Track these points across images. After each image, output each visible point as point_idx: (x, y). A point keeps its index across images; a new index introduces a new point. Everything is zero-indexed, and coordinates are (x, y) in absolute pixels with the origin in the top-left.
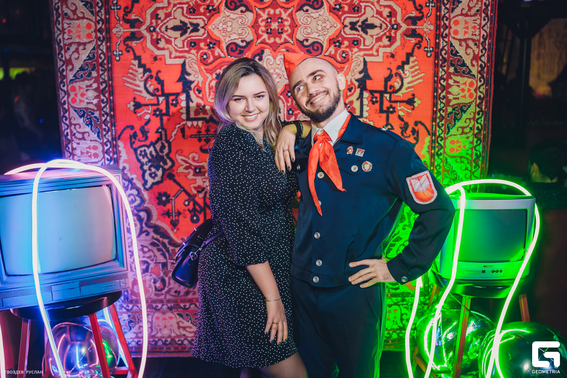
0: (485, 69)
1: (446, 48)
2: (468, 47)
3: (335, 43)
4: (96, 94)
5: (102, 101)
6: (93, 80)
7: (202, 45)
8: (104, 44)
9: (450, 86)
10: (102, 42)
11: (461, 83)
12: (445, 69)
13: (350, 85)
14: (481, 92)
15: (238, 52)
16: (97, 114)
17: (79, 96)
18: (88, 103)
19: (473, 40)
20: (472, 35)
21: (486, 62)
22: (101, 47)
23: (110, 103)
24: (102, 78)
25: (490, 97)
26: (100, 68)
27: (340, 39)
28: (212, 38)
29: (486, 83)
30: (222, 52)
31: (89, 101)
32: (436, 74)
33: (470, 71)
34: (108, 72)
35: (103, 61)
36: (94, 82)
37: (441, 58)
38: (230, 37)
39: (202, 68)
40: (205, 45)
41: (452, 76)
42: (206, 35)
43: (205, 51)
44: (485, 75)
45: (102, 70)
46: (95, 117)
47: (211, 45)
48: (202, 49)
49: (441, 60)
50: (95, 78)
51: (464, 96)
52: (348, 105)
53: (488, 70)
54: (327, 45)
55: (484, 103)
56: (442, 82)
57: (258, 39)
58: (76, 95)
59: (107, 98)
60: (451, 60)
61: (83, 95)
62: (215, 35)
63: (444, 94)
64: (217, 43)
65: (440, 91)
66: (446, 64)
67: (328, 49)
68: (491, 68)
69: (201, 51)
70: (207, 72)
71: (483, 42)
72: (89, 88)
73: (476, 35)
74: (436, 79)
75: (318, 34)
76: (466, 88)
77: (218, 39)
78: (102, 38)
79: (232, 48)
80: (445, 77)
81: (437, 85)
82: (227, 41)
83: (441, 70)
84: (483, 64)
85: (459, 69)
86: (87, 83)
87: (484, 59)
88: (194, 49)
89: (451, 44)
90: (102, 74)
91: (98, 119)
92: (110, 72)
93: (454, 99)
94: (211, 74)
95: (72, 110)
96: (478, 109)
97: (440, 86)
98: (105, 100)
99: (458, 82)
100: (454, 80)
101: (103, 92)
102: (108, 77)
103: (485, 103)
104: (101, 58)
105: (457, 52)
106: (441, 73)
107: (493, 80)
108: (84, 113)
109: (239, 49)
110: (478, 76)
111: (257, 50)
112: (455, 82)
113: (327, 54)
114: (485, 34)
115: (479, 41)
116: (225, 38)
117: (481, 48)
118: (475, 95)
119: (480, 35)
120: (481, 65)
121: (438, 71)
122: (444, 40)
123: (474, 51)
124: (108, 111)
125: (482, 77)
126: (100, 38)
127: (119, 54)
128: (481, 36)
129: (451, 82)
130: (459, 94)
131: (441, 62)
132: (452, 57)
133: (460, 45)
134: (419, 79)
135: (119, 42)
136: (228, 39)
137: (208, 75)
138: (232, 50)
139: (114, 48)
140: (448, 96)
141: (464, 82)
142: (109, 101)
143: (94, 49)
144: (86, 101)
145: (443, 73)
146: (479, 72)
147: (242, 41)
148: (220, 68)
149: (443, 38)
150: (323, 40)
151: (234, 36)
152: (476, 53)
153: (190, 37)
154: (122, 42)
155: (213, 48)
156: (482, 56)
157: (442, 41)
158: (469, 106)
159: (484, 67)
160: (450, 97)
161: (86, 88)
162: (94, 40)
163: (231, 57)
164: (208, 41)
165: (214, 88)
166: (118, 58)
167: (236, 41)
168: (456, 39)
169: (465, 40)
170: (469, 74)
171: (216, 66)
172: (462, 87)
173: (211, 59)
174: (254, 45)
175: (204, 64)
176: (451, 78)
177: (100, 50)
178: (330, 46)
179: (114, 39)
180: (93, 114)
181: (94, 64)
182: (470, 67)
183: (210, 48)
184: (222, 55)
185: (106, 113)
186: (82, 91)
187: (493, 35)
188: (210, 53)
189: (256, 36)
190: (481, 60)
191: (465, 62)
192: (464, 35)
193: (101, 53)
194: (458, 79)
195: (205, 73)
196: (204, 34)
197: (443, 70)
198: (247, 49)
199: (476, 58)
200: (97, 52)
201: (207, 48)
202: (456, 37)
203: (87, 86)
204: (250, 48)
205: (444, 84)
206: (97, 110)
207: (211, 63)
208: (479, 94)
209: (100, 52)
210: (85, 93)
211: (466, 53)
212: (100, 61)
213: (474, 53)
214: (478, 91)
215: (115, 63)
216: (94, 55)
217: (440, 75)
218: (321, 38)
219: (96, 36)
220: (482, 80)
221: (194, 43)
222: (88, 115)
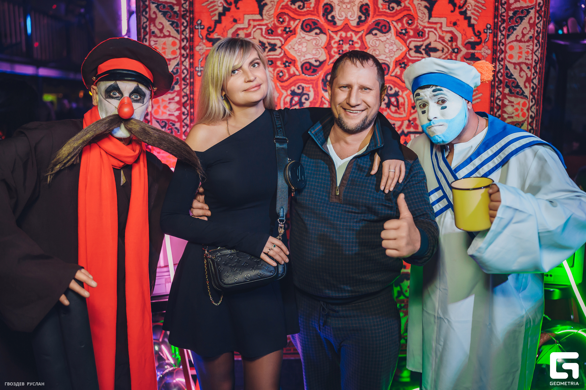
0: (536, 91)
1: (502, 71)
2: (521, 70)
3: (400, 64)
4: (178, 106)
5: (183, 113)
6: (176, 93)
7: (279, 63)
8: (187, 60)
9: (505, 106)
10: (186, 58)
11: (515, 103)
12: (501, 90)
13: (413, 104)
14: (532, 112)
15: (311, 70)
16: (178, 125)
17: (162, 108)
18: (170, 115)
19: (526, 64)
20: (526, 59)
21: (537, 84)
22: (184, 63)
23: (191, 115)
24: (184, 92)
25: (539, 116)
26: (183, 82)
27: (405, 61)
28: (288, 57)
29: (537, 104)
30: (297, 70)
31: (170, 113)
32: (492, 95)
33: (523, 92)
34: (190, 86)
35: (186, 76)
36: (177, 95)
37: (497, 80)
38: (304, 57)
39: (278, 84)
40: (281, 64)
41: (507, 97)
42: (282, 55)
43: (281, 69)
44: (536, 96)
45: (184, 84)
46: (176, 128)
47: (287, 64)
48: (278, 67)
49: (497, 82)
50: (178, 91)
51: (518, 116)
52: (412, 122)
53: (538, 91)
54: (393, 67)
55: (534, 122)
56: (498, 101)
57: (330, 59)
58: (159, 107)
59: (188, 111)
60: (507, 82)
61: (165, 107)
62: (291, 55)
63: (499, 113)
64: (293, 62)
65: (496, 110)
66: (501, 85)
67: (394, 70)
68: (541, 90)
69: (278, 69)
70: (283, 89)
71: (534, 66)
72: (171, 101)
73: (528, 59)
74: (492, 99)
75: (385, 56)
76: (520, 108)
77: (293, 59)
78: (185, 55)
79: (306, 67)
80: (500, 97)
81: (494, 105)
82: (301, 60)
83: (497, 91)
84: (535, 86)
85: (514, 90)
86: (169, 96)
87: (536, 81)
88: (271, 67)
89: (507, 67)
90: (184, 88)
91: (178, 130)
92: (192, 87)
93: (509, 117)
94: (286, 91)
95: (154, 122)
96: (529, 127)
97: (496, 105)
98: (186, 112)
99: (513, 102)
100: (509, 100)
101: (184, 105)
102: (190, 91)
103: (536, 122)
104: (184, 73)
105: (512, 75)
106: (497, 94)
107: (542, 100)
108: (166, 124)
109: (312, 68)
110: (530, 97)
111: (329, 69)
112: (510, 102)
113: (393, 74)
114: (537, 59)
115: (531, 65)
116: (300, 57)
117: (533, 71)
118: (527, 114)
119: (532, 59)
120: (533, 87)
121: (494, 91)
122: (500, 63)
123: (526, 74)
124: (188, 123)
125: (534, 98)
126: (184, 55)
127: (201, 71)
128: (534, 60)
129: (506, 102)
130: (513, 113)
131: (497, 84)
132: (507, 79)
133: (515, 68)
134: (477, 99)
135: (201, 59)
136: (303, 59)
137: (283, 91)
138: (306, 69)
139: (196, 65)
140: (504, 114)
141: (518, 102)
142: (189, 113)
143: (178, 65)
144: (168, 113)
145: (499, 94)
146: (531, 93)
147: (316, 61)
148: (295, 85)
149: (499, 61)
150: (389, 61)
151: (308, 56)
152: (529, 76)
153: (268, 56)
154: (204, 59)
155: (289, 66)
156: (533, 79)
157: (498, 64)
158: (522, 125)
159: (536, 89)
160: (506, 116)
161: (169, 101)
162: (178, 57)
163: (305, 75)
164: (285, 60)
165: (289, 103)
166: (199, 74)
167: (310, 61)
168: (511, 63)
169: (519, 64)
170: (522, 94)
171: (291, 83)
172: (516, 106)
173: (287, 76)
174: (326, 64)
175: (280, 81)
176: (506, 99)
177: (184, 65)
178: (396, 67)
179: (197, 56)
180: (174, 125)
181: (177, 79)
182: (524, 89)
183: (286, 66)
184: (297, 73)
185: (186, 125)
186: (165, 103)
187: (543, 60)
188: (286, 71)
189: (328, 56)
190: (533, 82)
191: (519, 84)
192: (518, 59)
193: (184, 69)
194: (513, 99)
195: (281, 90)
196: (280, 54)
197: (499, 91)
198: (320, 68)
199: (529, 80)
200: (181, 68)
201: (283, 66)
202: (511, 61)
203: (170, 99)
204: (323, 67)
205: (500, 103)
206: (178, 122)
207: (286, 80)
208: (531, 113)
209: (183, 67)
210: (168, 105)
211: (520, 76)
212: (183, 76)
213: (527, 76)
214: (530, 111)
215: (197, 78)
216: (177, 71)
217: (496, 95)
218: (388, 59)
219: (180, 53)
220: (534, 101)
221: (272, 61)
222: (169, 126)
